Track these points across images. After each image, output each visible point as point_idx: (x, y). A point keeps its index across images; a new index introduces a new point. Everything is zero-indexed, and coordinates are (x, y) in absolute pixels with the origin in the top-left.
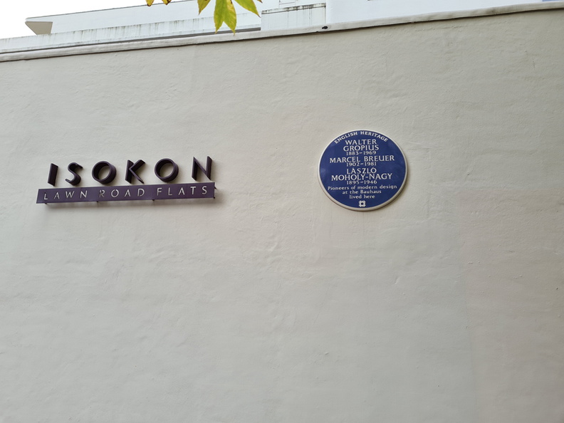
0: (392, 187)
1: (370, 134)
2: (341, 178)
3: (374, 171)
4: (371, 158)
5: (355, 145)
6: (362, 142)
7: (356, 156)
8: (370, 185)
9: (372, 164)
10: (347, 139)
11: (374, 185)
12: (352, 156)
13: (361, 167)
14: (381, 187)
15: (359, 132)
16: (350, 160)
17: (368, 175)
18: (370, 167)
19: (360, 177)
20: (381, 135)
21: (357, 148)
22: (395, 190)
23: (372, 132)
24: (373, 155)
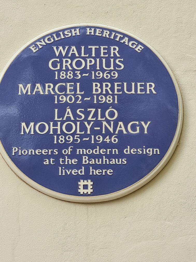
0: (150, 152)
1: (106, 34)
3: (112, 114)
9: (109, 100)
11: (111, 146)
13: (86, 106)
14: (128, 151)
15: (83, 28)
16: (63, 89)
17: (99, 124)
18: (105, 107)
19: (83, 128)
20: (131, 39)
22: (158, 158)
23: (111, 31)
24: (112, 81)
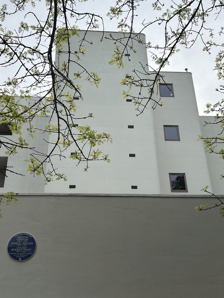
0: (30, 254)
1: (26, 234)
2: (15, 250)
3: (25, 248)
4: (25, 243)
5: (21, 238)
6: (23, 237)
7: (20, 242)
8: (24, 253)
10: (19, 236)
11: (25, 253)
12: (19, 242)
13: (22, 246)
14: (27, 254)
15: (23, 233)
16: (18, 243)
17: (23, 249)
18: (24, 246)
19: (21, 250)
20: (30, 235)
21: (21, 239)
22: (31, 255)
23: (27, 234)
24: (26, 242)
